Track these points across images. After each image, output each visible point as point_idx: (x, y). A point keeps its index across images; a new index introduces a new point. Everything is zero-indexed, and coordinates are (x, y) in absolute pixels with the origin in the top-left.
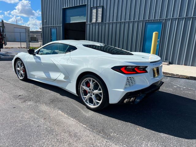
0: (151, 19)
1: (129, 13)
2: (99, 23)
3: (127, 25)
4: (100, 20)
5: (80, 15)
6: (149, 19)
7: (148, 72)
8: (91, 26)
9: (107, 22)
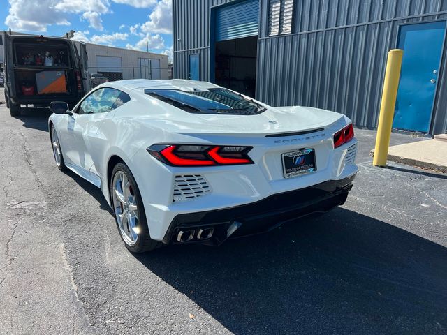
0: (416, 14)
1: (358, 4)
2: (285, 36)
3: (351, 36)
4: (287, 28)
5: (246, 21)
6: (409, 15)
7: (256, 163)
8: (269, 44)
9: (305, 31)
